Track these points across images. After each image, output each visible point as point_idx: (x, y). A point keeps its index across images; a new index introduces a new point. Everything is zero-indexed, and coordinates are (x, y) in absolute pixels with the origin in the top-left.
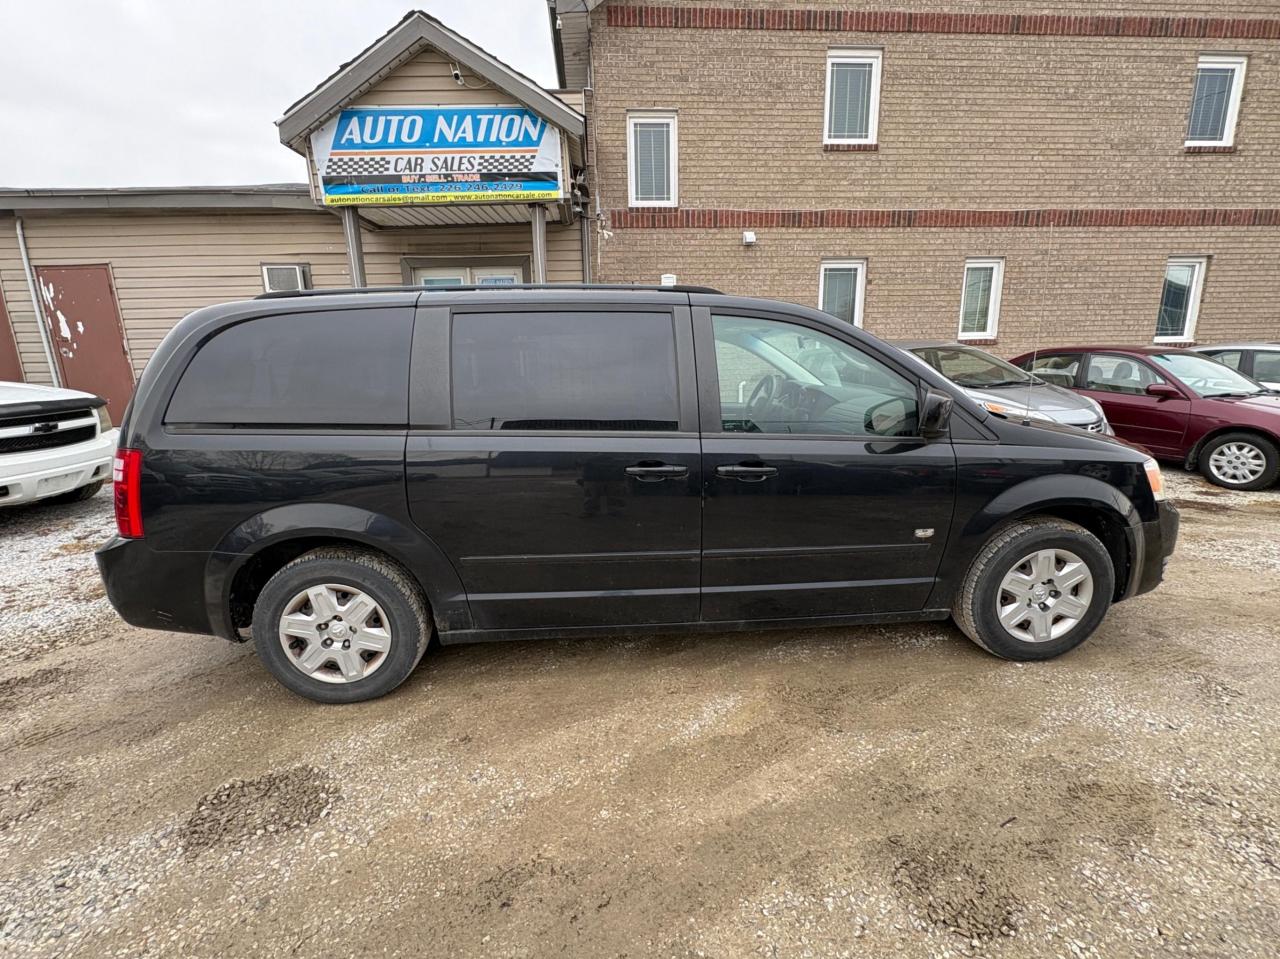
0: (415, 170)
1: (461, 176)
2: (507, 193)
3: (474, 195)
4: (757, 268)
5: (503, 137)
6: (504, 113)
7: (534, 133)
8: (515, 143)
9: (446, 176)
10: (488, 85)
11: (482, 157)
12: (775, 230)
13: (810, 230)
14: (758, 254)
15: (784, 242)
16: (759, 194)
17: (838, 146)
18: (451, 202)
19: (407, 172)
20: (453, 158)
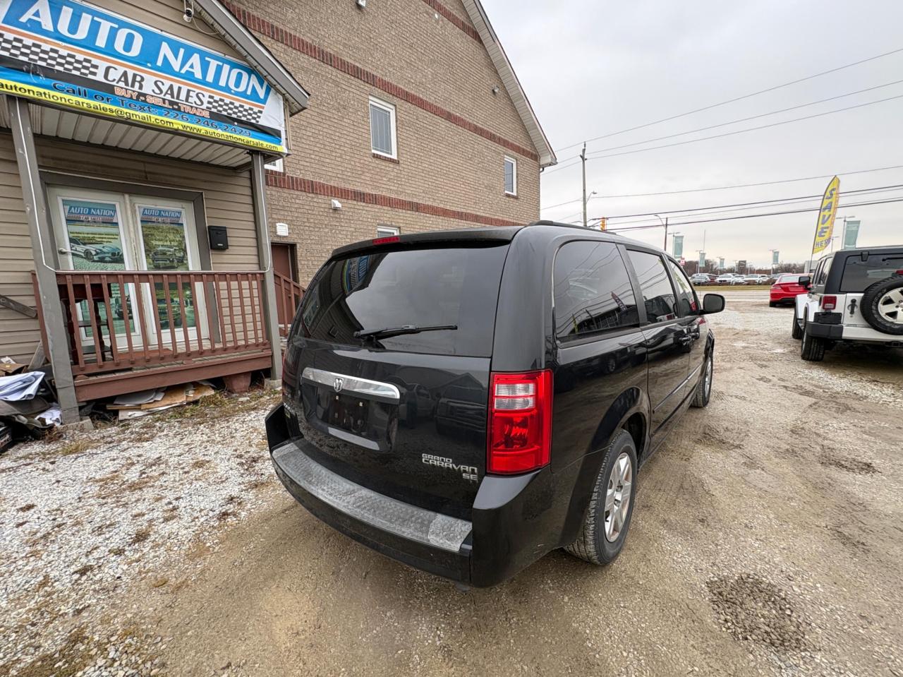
0: (133, 86)
1: (188, 108)
2: (238, 137)
3: (204, 130)
4: (342, 226)
5: (232, 85)
6: (234, 66)
7: (261, 93)
8: (243, 94)
9: (171, 103)
10: (217, 35)
11: (211, 97)
12: (350, 202)
13: (370, 205)
14: (342, 216)
15: (356, 211)
16: (339, 176)
17: (380, 156)
18: (177, 130)
19: (122, 84)
20: (180, 89)
